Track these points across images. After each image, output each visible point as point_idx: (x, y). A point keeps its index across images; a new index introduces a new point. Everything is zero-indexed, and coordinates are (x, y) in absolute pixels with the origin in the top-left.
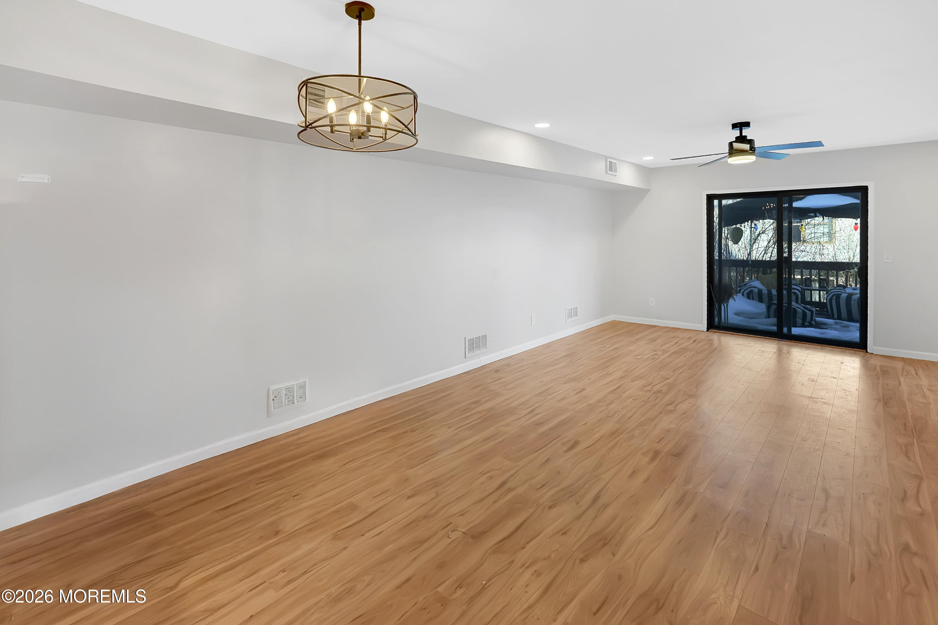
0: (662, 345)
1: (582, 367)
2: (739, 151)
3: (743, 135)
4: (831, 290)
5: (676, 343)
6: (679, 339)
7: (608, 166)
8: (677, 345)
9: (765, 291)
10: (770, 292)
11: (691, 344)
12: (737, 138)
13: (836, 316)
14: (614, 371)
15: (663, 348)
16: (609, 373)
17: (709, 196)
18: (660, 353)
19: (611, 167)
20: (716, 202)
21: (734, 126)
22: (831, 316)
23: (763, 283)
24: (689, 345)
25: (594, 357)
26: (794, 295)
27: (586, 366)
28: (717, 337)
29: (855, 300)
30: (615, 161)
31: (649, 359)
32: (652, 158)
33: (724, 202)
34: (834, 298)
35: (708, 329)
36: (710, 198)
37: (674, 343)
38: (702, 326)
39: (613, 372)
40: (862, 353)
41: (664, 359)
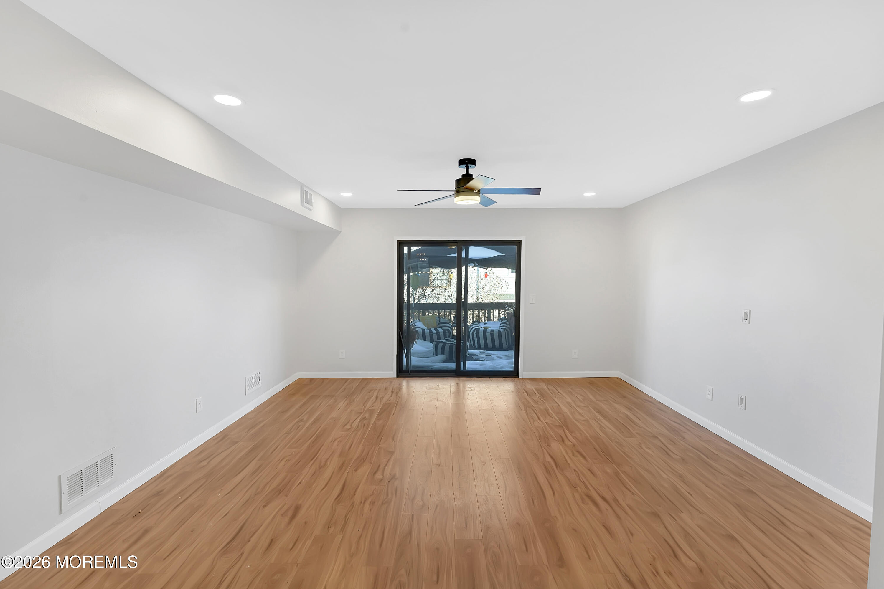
0: (365, 403)
1: (283, 463)
2: (468, 190)
3: (469, 173)
4: (471, 326)
5: (377, 397)
6: (376, 392)
7: (304, 197)
8: (378, 400)
9: (427, 331)
10: (431, 331)
11: (391, 396)
12: (463, 176)
13: (477, 347)
14: (328, 459)
15: (367, 408)
16: (322, 464)
17: (400, 242)
18: (367, 415)
19: (307, 199)
20: (406, 249)
21: (462, 162)
22: (473, 347)
23: (424, 324)
24: (389, 398)
25: (293, 440)
26: (448, 332)
27: (288, 460)
28: (404, 382)
29: (489, 333)
30: (311, 193)
31: (359, 427)
32: (350, 194)
33: (413, 249)
34: (475, 332)
35: (398, 376)
36: (401, 244)
37: (375, 399)
38: (392, 372)
39: (326, 461)
40: (516, 379)
41: (375, 423)
